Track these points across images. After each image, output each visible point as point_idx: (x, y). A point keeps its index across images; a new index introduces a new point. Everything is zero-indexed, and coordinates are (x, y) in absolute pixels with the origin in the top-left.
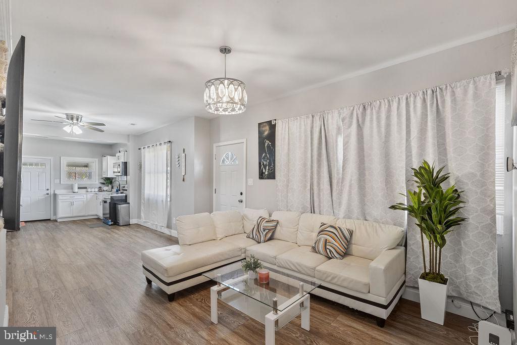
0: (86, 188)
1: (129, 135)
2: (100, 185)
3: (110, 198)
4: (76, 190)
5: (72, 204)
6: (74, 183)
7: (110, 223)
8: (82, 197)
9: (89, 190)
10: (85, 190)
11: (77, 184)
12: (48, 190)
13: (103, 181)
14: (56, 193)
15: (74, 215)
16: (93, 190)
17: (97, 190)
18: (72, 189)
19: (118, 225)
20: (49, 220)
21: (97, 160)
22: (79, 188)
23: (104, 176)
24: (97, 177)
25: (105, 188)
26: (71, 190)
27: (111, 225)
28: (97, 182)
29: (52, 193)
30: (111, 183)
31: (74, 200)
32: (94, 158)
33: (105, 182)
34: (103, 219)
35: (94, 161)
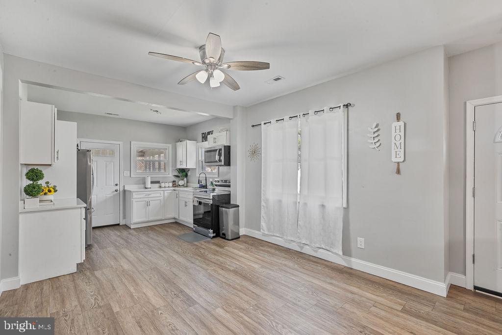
0: (158, 182)
1: (235, 107)
2: (176, 179)
3: (211, 198)
4: (149, 185)
6: (146, 176)
7: (212, 235)
8: (159, 195)
9: (163, 185)
10: (158, 185)
11: (149, 178)
12: (116, 185)
13: (176, 173)
14: (125, 189)
15: (151, 219)
16: (167, 185)
17: (171, 184)
18: (144, 183)
19: (225, 238)
20: (119, 225)
21: (170, 146)
22: (152, 182)
23: (179, 166)
24: (171, 169)
25: (181, 183)
26: (143, 186)
27: (214, 237)
28: (171, 175)
29: (122, 189)
30: (186, 176)
31: (150, 199)
32: (166, 143)
33: (179, 175)
34: (194, 227)
35: (167, 148)
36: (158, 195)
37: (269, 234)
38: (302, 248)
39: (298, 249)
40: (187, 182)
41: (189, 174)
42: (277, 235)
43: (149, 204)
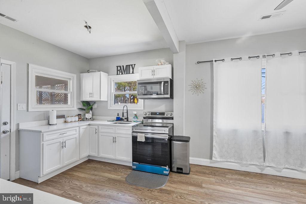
0: (63, 117)
2: (81, 113)
6: (50, 110)
11: (55, 111)
12: (5, 124)
13: (81, 106)
14: (20, 128)
16: (73, 119)
17: (77, 118)
21: (75, 76)
24: (75, 101)
25: (88, 116)
26: (45, 122)
28: (75, 108)
29: (14, 129)
31: (65, 139)
32: (71, 73)
33: (83, 108)
34: (133, 165)
35: (72, 78)
37: (221, 160)
38: (263, 170)
39: (258, 171)
40: (93, 115)
41: (95, 106)
42: (232, 161)
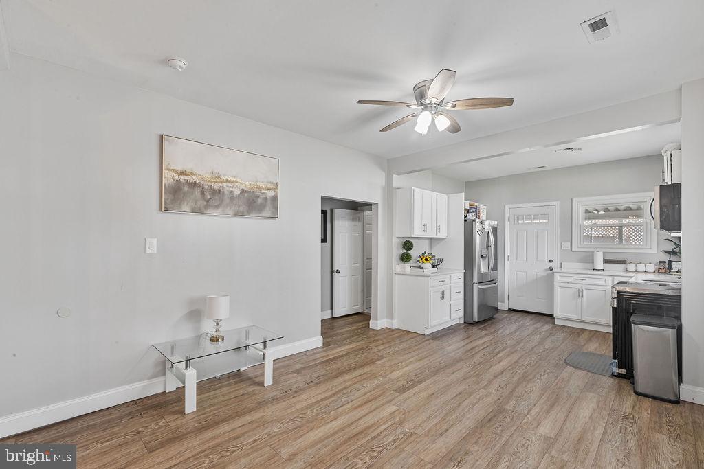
0: (624, 262)
3: (616, 295)
5: (580, 294)
7: (615, 369)
9: (631, 267)
10: (622, 266)
11: (601, 253)
12: (551, 261)
17: (653, 268)
20: (552, 316)
22: (606, 261)
27: (620, 375)
28: (655, 250)
29: (558, 268)
31: (584, 287)
35: (648, 199)
36: (601, 282)
43: (581, 295)
